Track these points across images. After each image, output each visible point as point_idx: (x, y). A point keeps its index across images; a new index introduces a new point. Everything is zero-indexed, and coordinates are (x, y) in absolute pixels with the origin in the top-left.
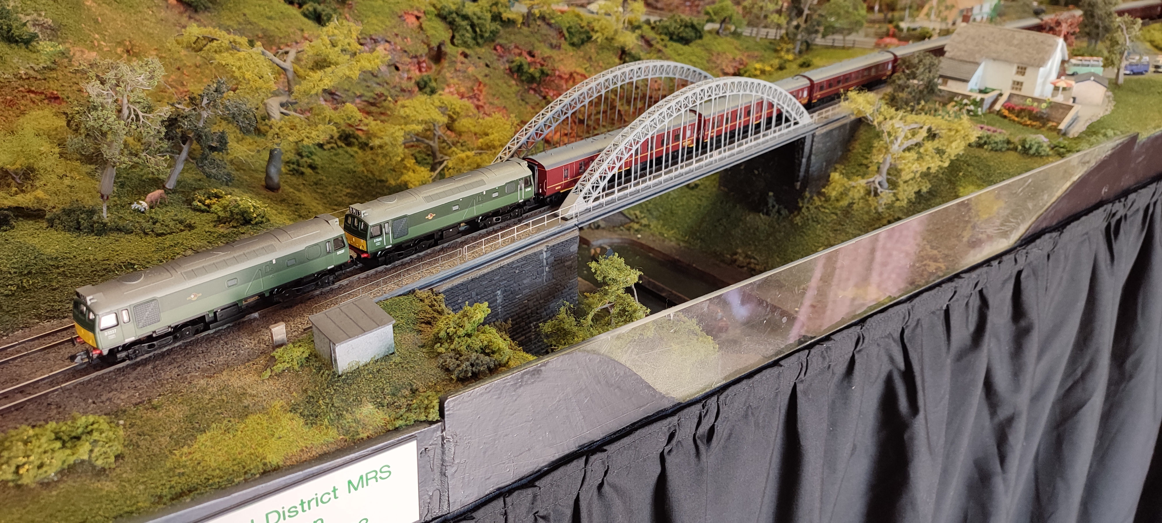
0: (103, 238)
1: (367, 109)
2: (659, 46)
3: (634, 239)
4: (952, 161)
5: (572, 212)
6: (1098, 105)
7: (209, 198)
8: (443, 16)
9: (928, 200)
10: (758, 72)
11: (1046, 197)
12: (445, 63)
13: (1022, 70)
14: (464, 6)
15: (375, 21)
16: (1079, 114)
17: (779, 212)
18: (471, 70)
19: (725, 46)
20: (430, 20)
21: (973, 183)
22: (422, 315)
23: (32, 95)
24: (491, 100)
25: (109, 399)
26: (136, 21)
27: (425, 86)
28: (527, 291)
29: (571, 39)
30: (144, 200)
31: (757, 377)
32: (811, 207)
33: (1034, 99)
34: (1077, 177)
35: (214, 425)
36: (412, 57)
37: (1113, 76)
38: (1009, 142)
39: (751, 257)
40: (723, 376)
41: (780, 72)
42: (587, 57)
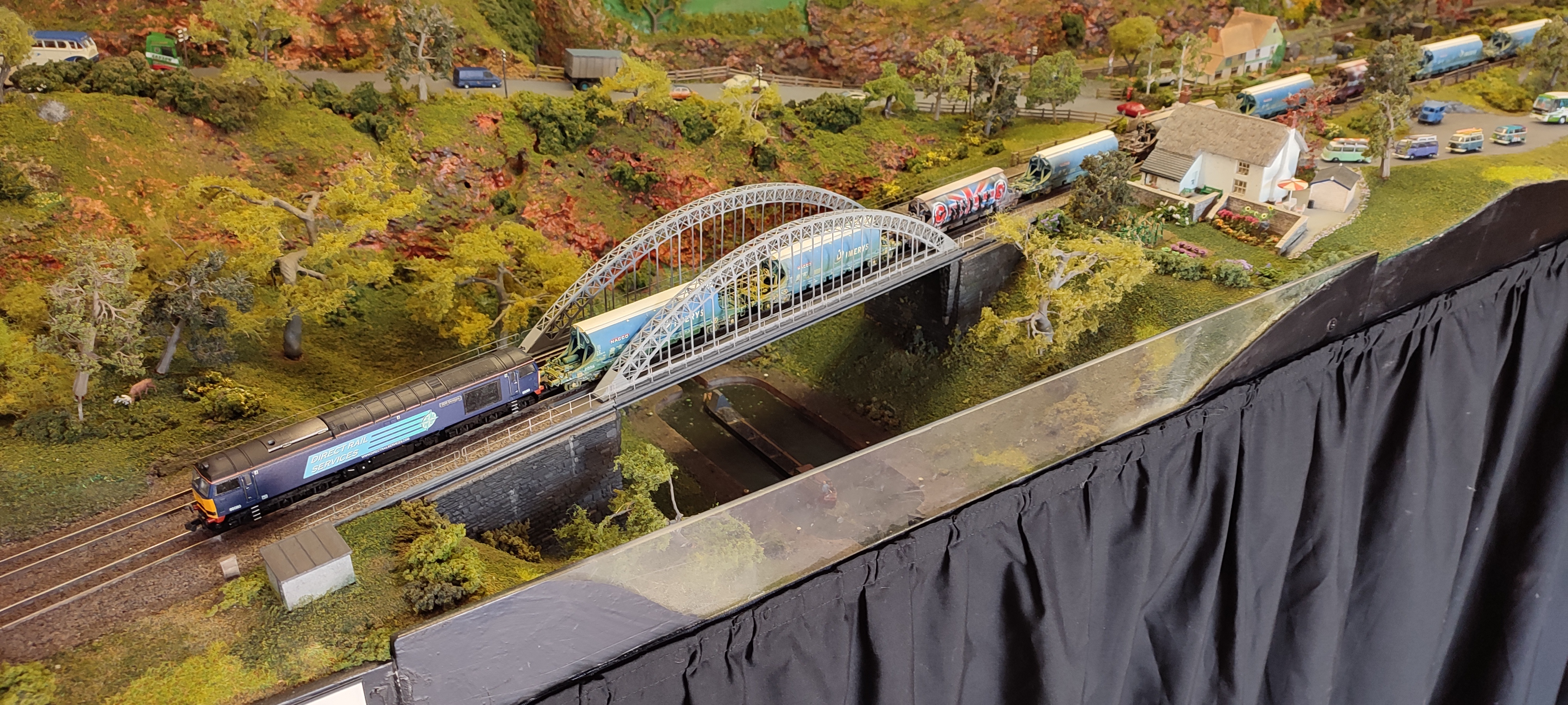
0: (75, 447)
1: (431, 236)
2: (803, 137)
3: (760, 378)
4: (1126, 295)
5: (608, 393)
6: (1341, 211)
7: (203, 384)
8: (526, 118)
9: (1099, 342)
10: (930, 164)
11: (1230, 343)
12: (527, 175)
13: (1244, 167)
14: (549, 105)
15: (440, 131)
16: (1308, 227)
17: (926, 349)
18: (559, 182)
19: (890, 131)
20: (509, 124)
21: (1152, 322)
22: (401, 532)
23: (24, 261)
24: (584, 217)
25: (50, 641)
26: (153, 153)
27: (502, 204)
28: (551, 486)
29: (690, 134)
30: (127, 393)
31: (805, 586)
32: (963, 345)
33: (1255, 206)
34: (1279, 315)
35: (150, 670)
36: (487, 170)
37: (1379, 165)
38: (1203, 269)
39: (886, 408)
40: (762, 587)
41: (959, 162)
42: (709, 156)
